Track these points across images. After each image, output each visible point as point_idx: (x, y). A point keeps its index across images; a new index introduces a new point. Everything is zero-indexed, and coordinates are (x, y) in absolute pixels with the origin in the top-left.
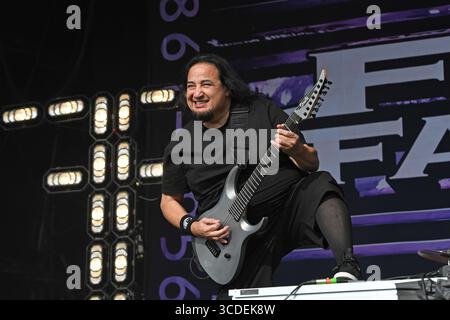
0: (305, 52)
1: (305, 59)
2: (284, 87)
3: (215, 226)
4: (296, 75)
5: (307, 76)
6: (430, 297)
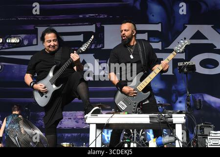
0: (33, 26)
1: (33, 28)
2: (25, 38)
3: (43, 87)
4: (30, 34)
5: (33, 35)
6: (161, 121)
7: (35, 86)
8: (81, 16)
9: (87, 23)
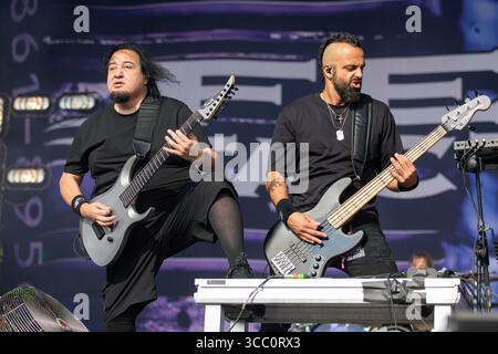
6: (395, 297)
7: (86, 209)
8: (275, 36)
9: (294, 57)
